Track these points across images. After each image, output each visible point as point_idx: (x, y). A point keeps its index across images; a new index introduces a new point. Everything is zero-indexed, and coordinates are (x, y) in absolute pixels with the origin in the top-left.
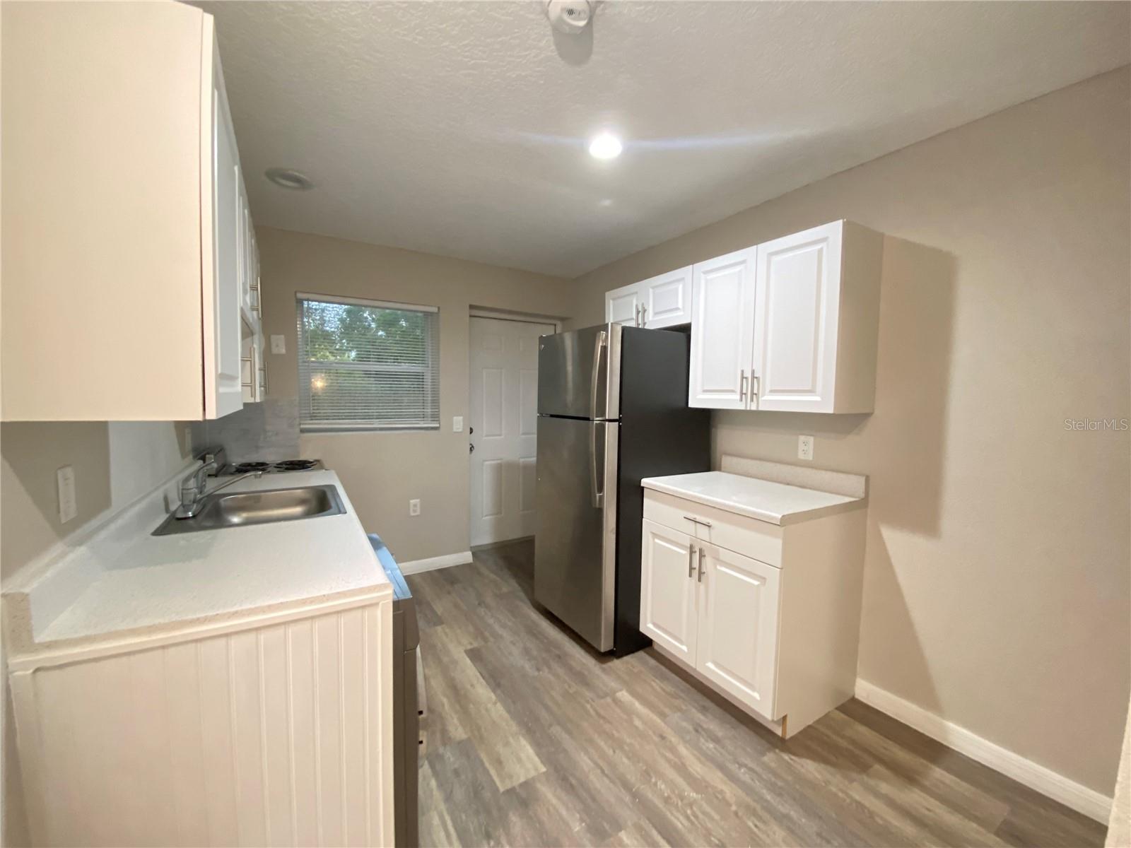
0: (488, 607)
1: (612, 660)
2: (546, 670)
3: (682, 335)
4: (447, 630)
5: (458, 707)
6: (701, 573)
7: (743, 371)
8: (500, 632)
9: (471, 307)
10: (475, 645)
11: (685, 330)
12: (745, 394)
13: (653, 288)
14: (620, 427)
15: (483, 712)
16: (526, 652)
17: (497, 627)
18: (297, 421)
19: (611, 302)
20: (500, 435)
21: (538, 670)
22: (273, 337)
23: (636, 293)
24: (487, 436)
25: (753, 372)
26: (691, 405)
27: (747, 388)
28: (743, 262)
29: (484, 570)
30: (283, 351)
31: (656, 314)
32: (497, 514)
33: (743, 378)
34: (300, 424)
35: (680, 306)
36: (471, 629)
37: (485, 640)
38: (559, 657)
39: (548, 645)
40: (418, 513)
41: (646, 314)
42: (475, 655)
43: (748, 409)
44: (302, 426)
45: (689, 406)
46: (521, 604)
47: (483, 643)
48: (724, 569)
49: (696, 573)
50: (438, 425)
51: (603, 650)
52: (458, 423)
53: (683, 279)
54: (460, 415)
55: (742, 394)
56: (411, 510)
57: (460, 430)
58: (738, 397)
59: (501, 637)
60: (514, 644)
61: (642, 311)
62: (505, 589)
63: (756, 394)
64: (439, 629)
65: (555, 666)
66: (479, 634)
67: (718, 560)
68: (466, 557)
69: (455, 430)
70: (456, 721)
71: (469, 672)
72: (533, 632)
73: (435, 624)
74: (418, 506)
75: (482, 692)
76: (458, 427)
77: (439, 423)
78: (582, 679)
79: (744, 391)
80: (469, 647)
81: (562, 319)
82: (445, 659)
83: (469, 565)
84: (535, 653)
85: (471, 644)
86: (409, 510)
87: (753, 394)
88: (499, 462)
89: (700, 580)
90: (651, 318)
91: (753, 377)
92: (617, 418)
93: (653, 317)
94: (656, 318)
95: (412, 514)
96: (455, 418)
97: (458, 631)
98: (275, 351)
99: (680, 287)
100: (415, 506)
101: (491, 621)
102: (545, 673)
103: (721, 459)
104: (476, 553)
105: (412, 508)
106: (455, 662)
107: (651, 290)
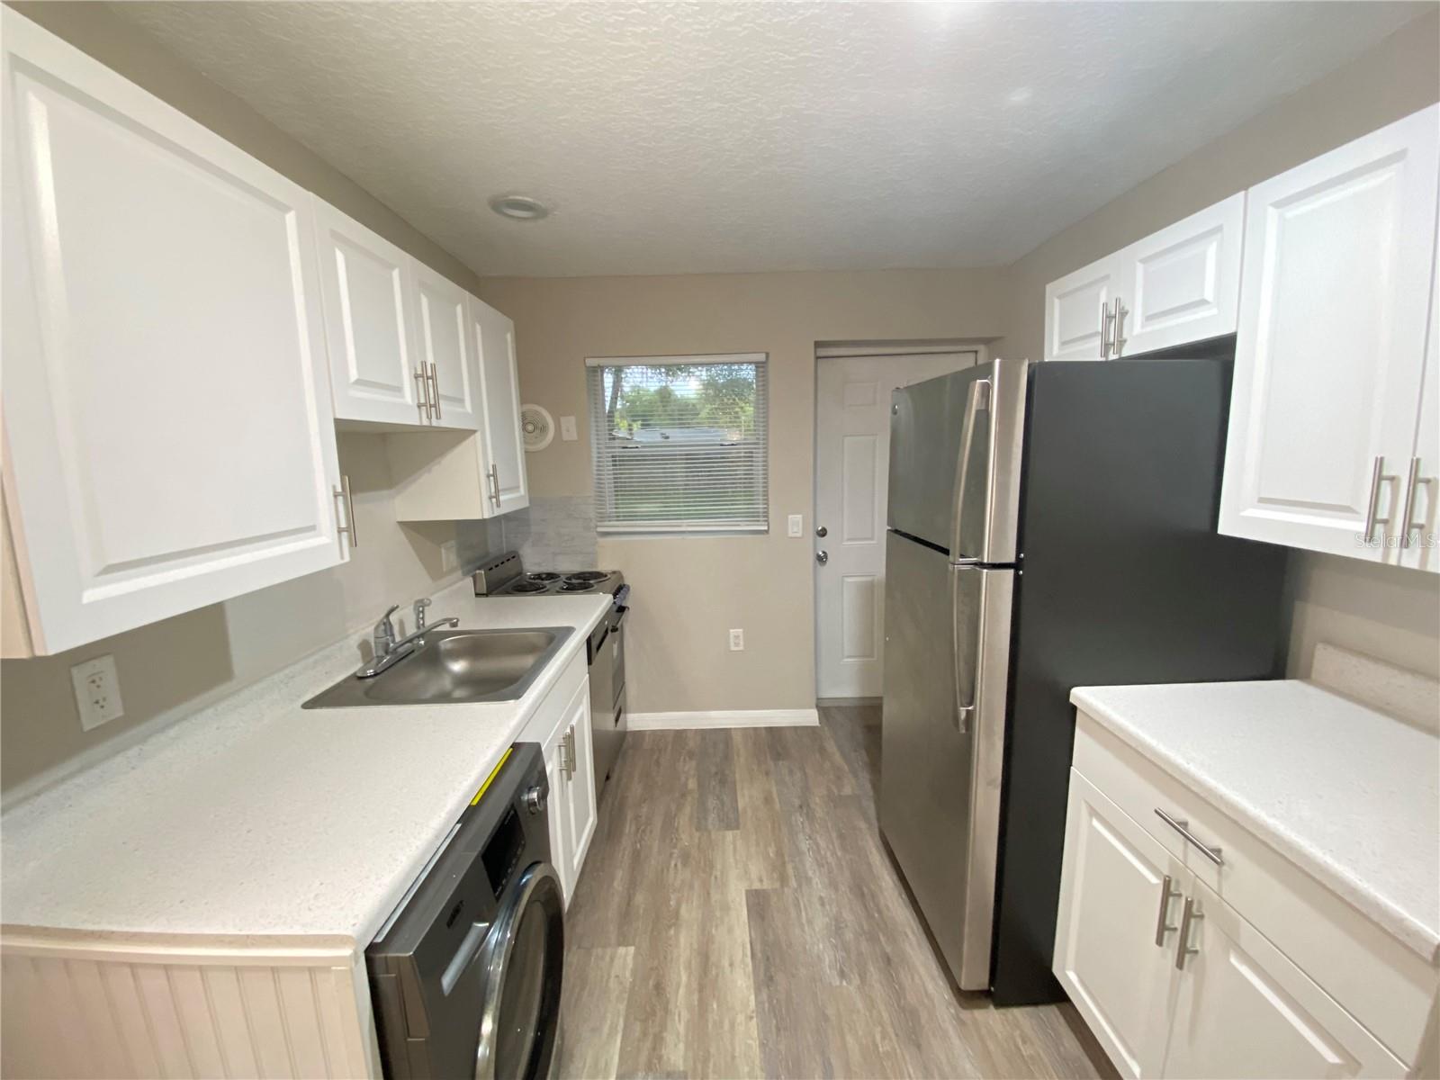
0: (810, 817)
1: (986, 1007)
2: (856, 981)
3: (1212, 366)
4: (739, 843)
5: (696, 997)
6: (1183, 951)
7: (1380, 463)
8: (810, 873)
9: (818, 345)
10: (766, 885)
11: (1220, 352)
12: (1385, 522)
13: (1143, 261)
14: (1017, 579)
15: (726, 1026)
16: (837, 927)
17: (809, 861)
18: (592, 525)
19: (1057, 301)
20: (872, 539)
21: (842, 974)
22: (563, 420)
23: (1107, 277)
24: (849, 540)
25: (1416, 465)
26: (1223, 529)
27: (1393, 505)
28: (1400, 156)
29: (831, 746)
30: (574, 437)
31: (1149, 318)
32: (864, 656)
33: (1379, 478)
34: (597, 526)
35: (1209, 294)
36: (772, 851)
37: (783, 879)
38: (888, 961)
39: (876, 926)
40: (741, 648)
41: (1127, 321)
42: (759, 905)
43: (1393, 561)
44: (599, 529)
45: (1220, 531)
46: (863, 825)
47: (777, 885)
48: (1245, 970)
49: (1173, 941)
50: (766, 528)
51: (964, 985)
52: (796, 524)
53: (1219, 229)
54: (799, 513)
55: (1373, 520)
56: (732, 644)
57: (799, 535)
58: (1361, 527)
59: (809, 880)
60: (823, 904)
61: (1117, 316)
62: (847, 791)
63: (1421, 527)
64: (729, 835)
65: (874, 974)
66: (778, 868)
67: (1232, 942)
68: (810, 717)
69: (791, 534)
70: (681, 1028)
71: (737, 934)
72: (862, 891)
73: (729, 827)
74: (741, 637)
75: (740, 983)
76: (795, 530)
77: (768, 525)
78: (911, 1028)
79: (1383, 514)
80: (757, 886)
81: (987, 341)
82: (715, 897)
83: (813, 729)
84: (849, 936)
85: (761, 881)
86: (729, 643)
87: (1409, 524)
88: (869, 579)
89: (1180, 965)
90: (1137, 330)
91: (1415, 480)
92: (1011, 558)
93: (1143, 327)
94: (1149, 329)
95: (733, 648)
96: (790, 517)
97: (753, 849)
98: (566, 437)
99: (1212, 250)
100: (737, 637)
101: (804, 845)
102: (851, 988)
103: (1312, 656)
104: (824, 709)
105: (732, 641)
106: (726, 908)
107: (1140, 267)
